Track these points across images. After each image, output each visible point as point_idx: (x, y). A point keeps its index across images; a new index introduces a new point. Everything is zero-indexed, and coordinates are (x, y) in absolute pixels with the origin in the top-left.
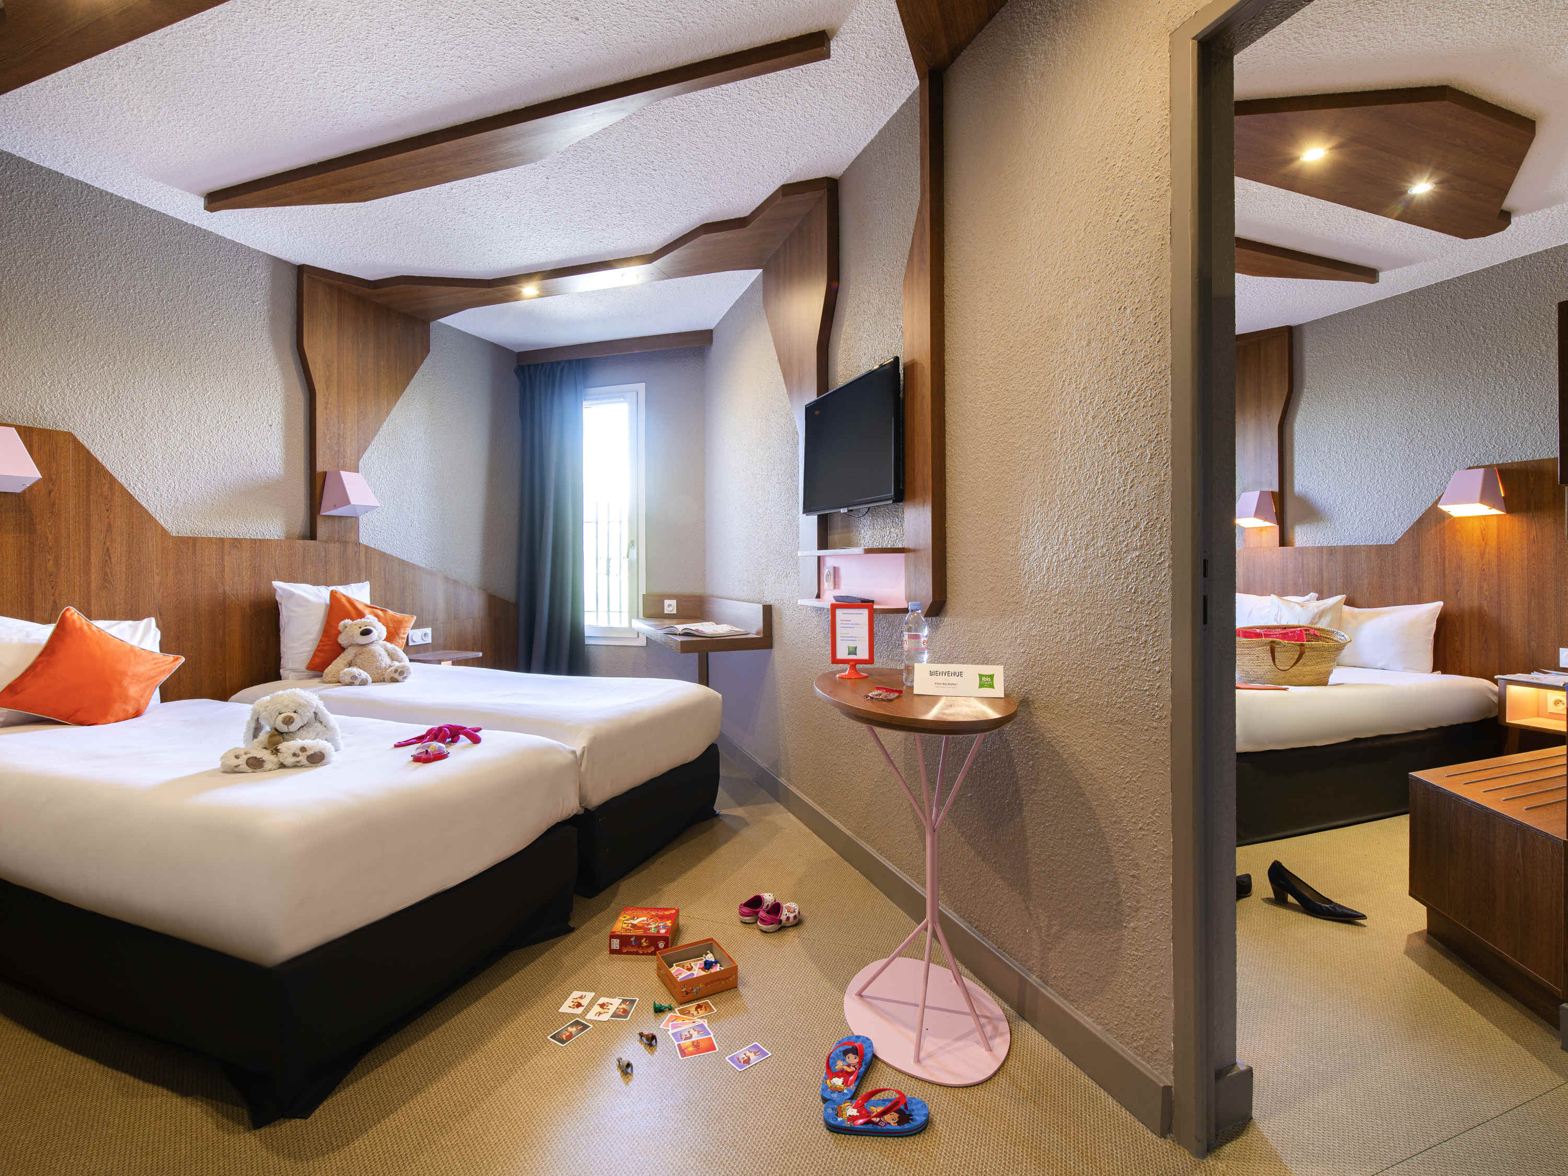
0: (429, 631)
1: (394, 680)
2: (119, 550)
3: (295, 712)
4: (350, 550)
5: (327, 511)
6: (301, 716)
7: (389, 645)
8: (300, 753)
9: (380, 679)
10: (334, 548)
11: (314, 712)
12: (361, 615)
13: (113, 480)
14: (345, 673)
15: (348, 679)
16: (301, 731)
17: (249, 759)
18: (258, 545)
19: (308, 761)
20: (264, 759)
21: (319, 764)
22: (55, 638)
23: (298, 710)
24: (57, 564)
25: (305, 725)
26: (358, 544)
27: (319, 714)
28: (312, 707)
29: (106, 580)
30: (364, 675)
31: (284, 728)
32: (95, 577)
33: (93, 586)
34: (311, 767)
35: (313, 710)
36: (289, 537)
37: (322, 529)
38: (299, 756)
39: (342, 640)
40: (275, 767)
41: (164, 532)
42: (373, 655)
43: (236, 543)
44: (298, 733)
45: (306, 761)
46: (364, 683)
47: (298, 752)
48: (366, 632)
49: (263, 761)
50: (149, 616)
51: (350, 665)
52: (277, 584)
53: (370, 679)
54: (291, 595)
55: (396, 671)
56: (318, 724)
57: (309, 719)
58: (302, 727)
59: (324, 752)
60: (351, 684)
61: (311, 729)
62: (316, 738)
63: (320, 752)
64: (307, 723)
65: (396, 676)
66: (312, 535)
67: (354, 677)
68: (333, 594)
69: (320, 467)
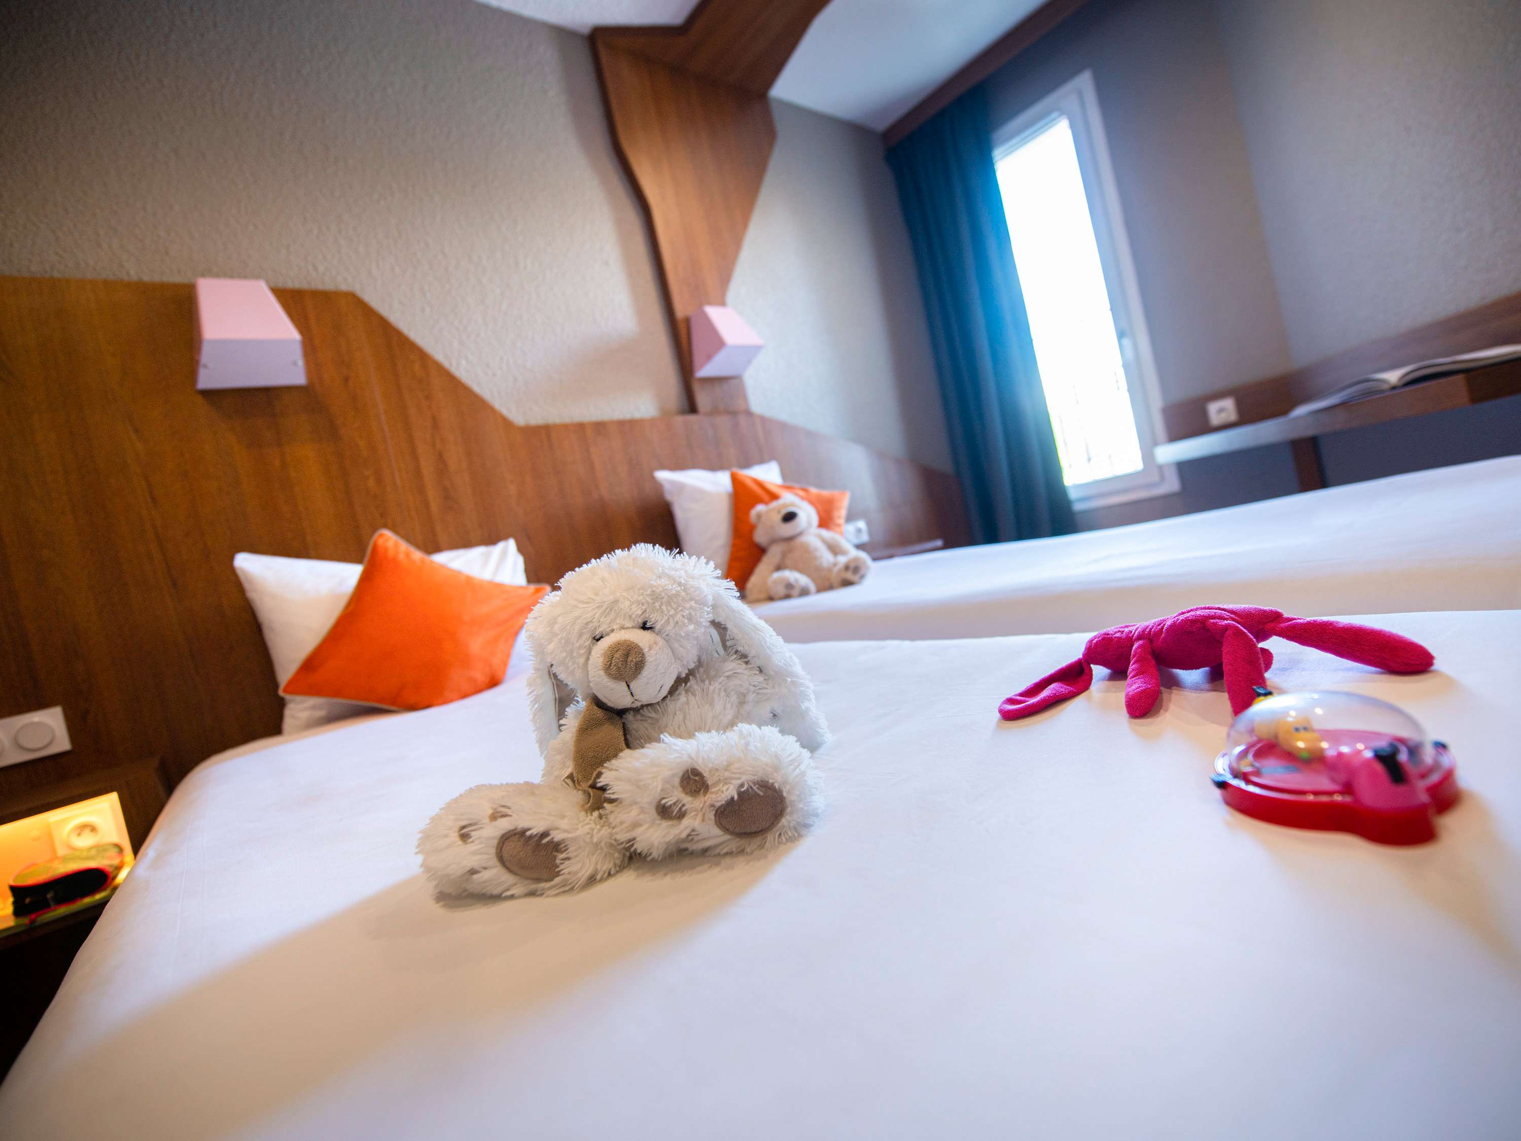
0: (862, 524)
1: (847, 583)
2: (455, 455)
3: (644, 627)
4: (742, 420)
5: (705, 371)
6: (667, 640)
7: (825, 533)
8: (687, 799)
9: (825, 586)
10: (723, 421)
11: (714, 623)
12: (774, 497)
13: (423, 357)
14: (775, 582)
15: (782, 591)
16: (683, 698)
17: (505, 838)
18: (628, 427)
19: (726, 830)
20: (557, 836)
21: (771, 837)
22: (365, 580)
23: (653, 618)
24: (379, 480)
25: (691, 673)
26: (749, 413)
27: (732, 630)
28: (702, 603)
29: (448, 497)
30: (803, 580)
31: (618, 695)
32: (432, 494)
33: (434, 507)
34: (742, 852)
35: (706, 616)
36: (665, 415)
37: (703, 399)
38: (681, 815)
39: (760, 537)
40: (607, 866)
41: (507, 424)
42: (807, 550)
43: (600, 427)
44: (671, 705)
45: (716, 831)
46: (804, 592)
47: (676, 796)
48: (790, 517)
49: (557, 847)
50: (505, 538)
51: (779, 568)
52: (662, 475)
53: (812, 587)
54: (681, 487)
55: (847, 568)
56: (732, 665)
57: (701, 648)
58: (680, 682)
59: (776, 780)
60: (787, 597)
61: (716, 685)
62: (732, 724)
63: (765, 785)
64: (700, 663)
65: (849, 576)
66: (692, 408)
67: (789, 586)
68: (735, 479)
69: (680, 311)
